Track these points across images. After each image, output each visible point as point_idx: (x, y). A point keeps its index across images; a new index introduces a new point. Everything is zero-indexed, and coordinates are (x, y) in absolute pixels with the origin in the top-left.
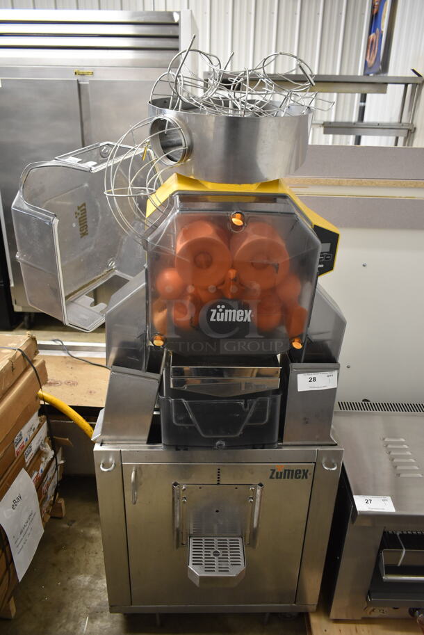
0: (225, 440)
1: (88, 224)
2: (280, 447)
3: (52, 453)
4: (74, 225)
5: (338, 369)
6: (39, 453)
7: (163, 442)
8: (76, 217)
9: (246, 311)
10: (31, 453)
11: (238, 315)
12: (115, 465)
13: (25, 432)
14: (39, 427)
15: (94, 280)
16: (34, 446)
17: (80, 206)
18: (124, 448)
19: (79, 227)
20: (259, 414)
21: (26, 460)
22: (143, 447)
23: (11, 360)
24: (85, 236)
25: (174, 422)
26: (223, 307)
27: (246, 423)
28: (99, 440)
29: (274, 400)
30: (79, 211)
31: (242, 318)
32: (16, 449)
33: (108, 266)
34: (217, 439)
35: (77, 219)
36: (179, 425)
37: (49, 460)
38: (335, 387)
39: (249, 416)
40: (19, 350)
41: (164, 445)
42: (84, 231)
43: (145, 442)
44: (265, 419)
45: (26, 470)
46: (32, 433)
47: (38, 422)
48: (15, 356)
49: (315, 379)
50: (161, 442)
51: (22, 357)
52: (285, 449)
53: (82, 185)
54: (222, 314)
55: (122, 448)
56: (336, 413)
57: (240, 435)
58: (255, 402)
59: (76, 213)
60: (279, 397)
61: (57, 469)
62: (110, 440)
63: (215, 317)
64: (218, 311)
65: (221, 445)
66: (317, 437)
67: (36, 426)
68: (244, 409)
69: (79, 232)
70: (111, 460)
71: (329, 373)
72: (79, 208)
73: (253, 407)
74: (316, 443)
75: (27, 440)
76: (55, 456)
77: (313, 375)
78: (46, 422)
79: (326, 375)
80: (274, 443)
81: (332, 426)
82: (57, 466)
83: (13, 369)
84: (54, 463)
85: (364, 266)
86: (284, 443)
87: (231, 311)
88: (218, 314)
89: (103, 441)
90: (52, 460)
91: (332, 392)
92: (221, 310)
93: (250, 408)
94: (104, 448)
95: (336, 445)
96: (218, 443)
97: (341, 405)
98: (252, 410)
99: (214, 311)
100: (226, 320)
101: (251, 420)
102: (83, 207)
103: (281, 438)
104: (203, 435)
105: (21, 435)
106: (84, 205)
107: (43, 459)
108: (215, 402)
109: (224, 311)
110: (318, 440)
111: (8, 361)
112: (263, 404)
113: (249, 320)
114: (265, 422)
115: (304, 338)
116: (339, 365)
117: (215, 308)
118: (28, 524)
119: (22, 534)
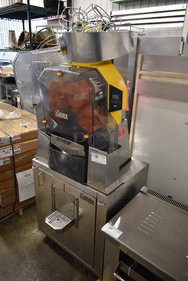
2: (85, 185)
12: (37, 168)
27: (69, 166)
38: (105, 164)
41: (49, 165)
49: (97, 157)
58: (71, 158)
64: (57, 112)
68: (68, 159)
71: (103, 156)
74: (99, 190)
86: (88, 184)
95: (107, 195)
96: (63, 172)
100: (60, 117)
101: (72, 166)
104: (57, 166)
118: (31, 186)
119: (26, 187)
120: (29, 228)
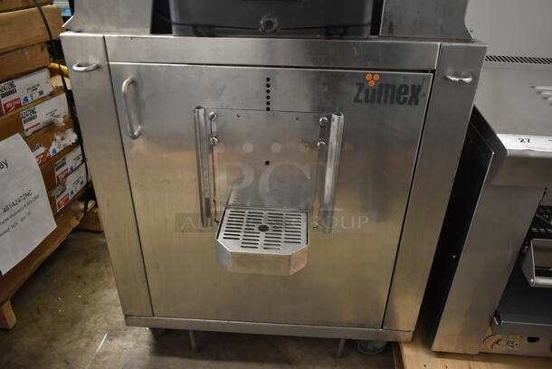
0: (277, 13)
2: (373, 39)
3: (73, 137)
6: (51, 127)
10: (36, 122)
12: (99, 66)
14: (53, 94)
16: (41, 115)
21: (26, 126)
32: (2, 100)
37: (68, 143)
41: (174, 24)
47: (50, 88)
52: (382, 41)
65: (270, 24)
66: (441, 22)
67: (46, 91)
75: (26, 99)
78: (63, 95)
86: (382, 36)
90: (74, 145)
94: (78, 34)
96: (266, 17)
105: (12, 85)
107: (57, 137)
118: (21, 205)
119: (7, 214)
120: (74, 347)
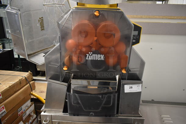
0: (94, 112)
1: (44, 26)
2: (117, 116)
3: (35, 116)
4: (38, 25)
5: (142, 83)
6: (30, 116)
7: (68, 112)
8: (39, 22)
9: (101, 55)
10: (26, 116)
11: (98, 57)
12: (49, 121)
13: (24, 107)
14: (31, 106)
15: (47, 48)
16: (28, 113)
17: (40, 18)
18: (53, 114)
19: (40, 26)
20: (108, 102)
21: (23, 118)
22: (61, 114)
23: (20, 80)
24: (43, 30)
25: (72, 103)
26: (92, 53)
27: (102, 105)
28: (44, 110)
29: (115, 96)
30: (40, 20)
31: (100, 58)
32: (19, 113)
33: (53, 44)
34: (91, 112)
35: (39, 23)
36: (75, 105)
37: (34, 118)
38: (141, 91)
39: (104, 102)
40: (25, 77)
41: (69, 113)
42: (43, 28)
43: (62, 112)
44: (110, 104)
45: (23, 122)
46: (27, 108)
47: (30, 104)
48: (22, 79)
49: (132, 87)
50: (67, 112)
51: (25, 79)
52: (119, 117)
53: (41, 10)
54: (91, 56)
55: (52, 114)
56: (141, 104)
57: (100, 110)
58: (106, 96)
59: (39, 20)
60: (117, 95)
61: (37, 122)
62: (48, 111)
63: (88, 58)
64: (89, 55)
65: (92, 114)
66: (133, 113)
67: (29, 105)
68: (101, 99)
69: (41, 29)
70: (48, 119)
71: (138, 85)
72: (40, 19)
73: (105, 98)
74: (133, 115)
75: (24, 110)
76: (37, 117)
77: (131, 86)
78: (34, 105)
79: (137, 86)
80: (115, 115)
81: (140, 109)
82: (37, 121)
83: (20, 83)
84: (36, 119)
85: (151, 49)
86: (119, 115)
87: (95, 55)
88: (90, 56)
89: (45, 111)
90: (35, 118)
91: (139, 93)
92: (90, 54)
93: (104, 98)
94: (46, 114)
95: (141, 117)
96: (91, 113)
97: (143, 101)
98: (105, 100)
99: (88, 55)
100: (93, 59)
101: (104, 104)
102: (42, 19)
103: (117, 113)
104: (85, 110)
105: (21, 108)
106: (42, 18)
107: (31, 118)
108: (89, 95)
109: (92, 55)
110: (134, 114)
111: (18, 80)
112: (110, 97)
113: (103, 59)
114: (110, 105)
115: (127, 68)
116: (142, 81)
117: (88, 53)
